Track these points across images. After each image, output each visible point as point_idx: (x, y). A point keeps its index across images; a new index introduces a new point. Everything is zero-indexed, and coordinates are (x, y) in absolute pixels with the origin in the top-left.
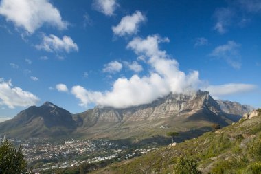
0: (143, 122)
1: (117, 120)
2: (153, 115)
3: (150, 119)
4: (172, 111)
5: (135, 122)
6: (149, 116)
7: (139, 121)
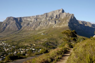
0: (33, 31)
1: (17, 29)
2: (39, 27)
3: (37, 29)
4: (50, 25)
5: (28, 30)
6: (37, 27)
7: (30, 30)
